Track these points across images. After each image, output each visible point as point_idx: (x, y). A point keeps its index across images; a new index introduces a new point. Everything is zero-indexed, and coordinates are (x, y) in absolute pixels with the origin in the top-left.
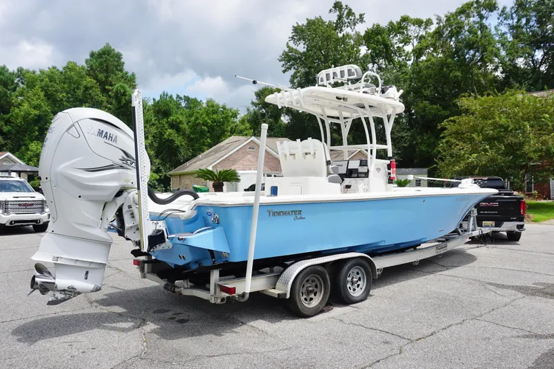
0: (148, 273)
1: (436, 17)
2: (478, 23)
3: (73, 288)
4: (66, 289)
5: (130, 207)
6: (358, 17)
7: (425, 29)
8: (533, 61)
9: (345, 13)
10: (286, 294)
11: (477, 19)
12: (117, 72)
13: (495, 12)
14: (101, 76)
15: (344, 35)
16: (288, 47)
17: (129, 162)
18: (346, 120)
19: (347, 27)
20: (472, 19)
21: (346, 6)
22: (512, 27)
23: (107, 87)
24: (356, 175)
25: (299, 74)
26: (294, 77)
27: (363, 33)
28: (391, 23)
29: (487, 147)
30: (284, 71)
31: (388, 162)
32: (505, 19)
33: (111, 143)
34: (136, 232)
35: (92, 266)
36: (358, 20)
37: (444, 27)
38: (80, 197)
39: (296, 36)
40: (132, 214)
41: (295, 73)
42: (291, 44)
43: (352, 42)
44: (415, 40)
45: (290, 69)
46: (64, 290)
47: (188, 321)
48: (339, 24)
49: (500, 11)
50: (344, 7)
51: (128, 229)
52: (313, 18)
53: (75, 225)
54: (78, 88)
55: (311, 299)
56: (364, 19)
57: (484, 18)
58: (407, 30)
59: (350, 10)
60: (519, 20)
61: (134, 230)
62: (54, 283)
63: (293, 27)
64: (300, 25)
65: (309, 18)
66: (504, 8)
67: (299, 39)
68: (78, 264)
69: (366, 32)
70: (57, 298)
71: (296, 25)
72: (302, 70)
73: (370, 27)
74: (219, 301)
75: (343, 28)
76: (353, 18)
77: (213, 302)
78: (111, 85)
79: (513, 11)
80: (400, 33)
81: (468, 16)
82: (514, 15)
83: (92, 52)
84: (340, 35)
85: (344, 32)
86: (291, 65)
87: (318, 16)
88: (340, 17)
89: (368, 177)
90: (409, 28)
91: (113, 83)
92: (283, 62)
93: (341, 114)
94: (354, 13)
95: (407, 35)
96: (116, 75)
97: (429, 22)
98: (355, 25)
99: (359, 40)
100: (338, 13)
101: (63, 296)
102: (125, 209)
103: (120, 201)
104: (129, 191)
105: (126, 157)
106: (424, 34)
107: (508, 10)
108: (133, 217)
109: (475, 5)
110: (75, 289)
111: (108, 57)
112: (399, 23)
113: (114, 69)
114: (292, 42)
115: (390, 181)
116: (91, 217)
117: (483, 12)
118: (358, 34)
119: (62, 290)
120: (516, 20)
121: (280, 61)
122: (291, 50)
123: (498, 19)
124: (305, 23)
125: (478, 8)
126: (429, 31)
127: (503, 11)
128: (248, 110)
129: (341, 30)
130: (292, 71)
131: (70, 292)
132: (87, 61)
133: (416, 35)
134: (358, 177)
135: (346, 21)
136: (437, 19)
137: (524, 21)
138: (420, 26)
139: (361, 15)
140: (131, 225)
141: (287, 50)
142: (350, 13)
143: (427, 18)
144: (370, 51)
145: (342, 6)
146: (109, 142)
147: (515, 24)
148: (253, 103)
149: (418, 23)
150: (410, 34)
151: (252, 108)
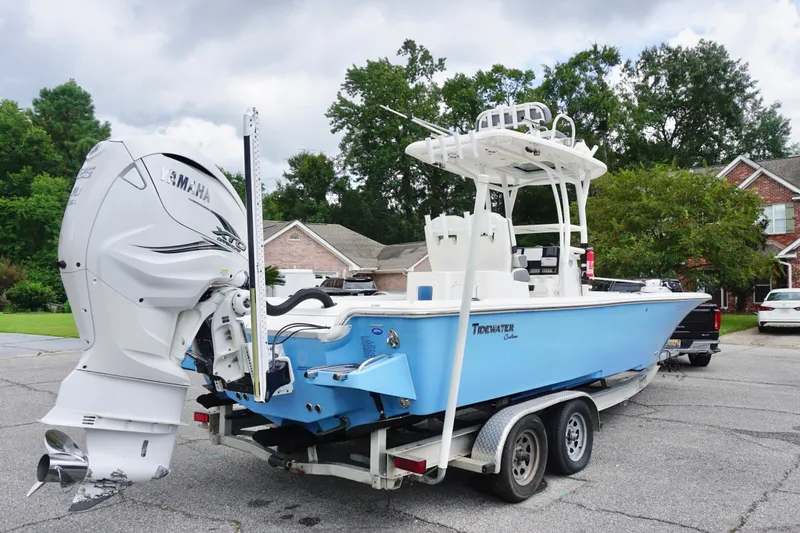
0: (226, 434)
1: (544, 68)
2: (596, 79)
3: (121, 476)
4: (108, 477)
5: (226, 320)
6: (436, 62)
7: (524, 84)
8: (664, 132)
9: (419, 57)
10: (494, 466)
11: (594, 74)
12: (82, 121)
13: (617, 66)
14: (58, 125)
15: (416, 85)
16: (340, 97)
17: (227, 237)
18: (510, 189)
19: (422, 74)
20: (588, 74)
21: (421, 47)
22: (637, 87)
23: (65, 142)
24: (538, 271)
25: (353, 137)
26: (347, 139)
27: (441, 86)
28: (480, 73)
29: (633, 238)
30: (333, 131)
31: (583, 251)
32: (630, 75)
33: (201, 201)
34: (234, 365)
35: (156, 430)
36: (436, 66)
37: (555, 81)
38: (141, 300)
39: (350, 83)
40: (229, 332)
41: (349, 135)
42: (345, 94)
43: (427, 97)
44: (511, 98)
45: (341, 128)
46: (104, 481)
47: (318, 520)
48: (411, 71)
49: (622, 66)
50: (418, 47)
51: (220, 360)
52: (377, 61)
53: (129, 354)
54: (17, 143)
55: (523, 471)
56: (445, 66)
57: (603, 72)
58: (501, 84)
59: (427, 52)
60: (646, 78)
61: (229, 361)
62: (86, 468)
63: (349, 70)
64: (358, 68)
65: (371, 60)
66: (629, 62)
67: (355, 89)
68: (132, 428)
69: (446, 83)
70: (89, 497)
71: (352, 68)
72: (358, 132)
73: (452, 77)
74: (391, 486)
75: (417, 77)
76: (430, 63)
77: (379, 488)
78: (73, 139)
79: (639, 67)
80: (491, 87)
81: (585, 69)
82: (640, 72)
83: (45, 89)
84: (412, 86)
85: (417, 82)
86: (344, 124)
87: (383, 58)
88: (412, 61)
89: (557, 273)
90: (503, 81)
91: (76, 136)
92: (332, 119)
93: (504, 179)
94: (431, 57)
95: (501, 91)
96: (79, 124)
97: (530, 76)
98: (432, 73)
99: (436, 94)
100: (409, 55)
101: (99, 491)
102: (216, 324)
103: (207, 308)
104: (224, 290)
105: (223, 229)
106: (523, 90)
107: (632, 65)
108: (230, 338)
109: (592, 56)
110: (125, 476)
111: (70, 99)
112: (490, 74)
113: (79, 117)
114: (345, 91)
115: (585, 279)
116: (156, 338)
117: (602, 66)
118: (434, 85)
119: (99, 481)
120: (642, 79)
121: (328, 116)
122: (344, 102)
123: (621, 75)
124: (365, 65)
125: (596, 59)
126: (529, 87)
127: (626, 66)
128: (279, 185)
129: (413, 80)
130: (345, 132)
131: (115, 482)
132: (36, 103)
133: (512, 91)
134: (541, 274)
135: (421, 67)
136: (546, 71)
137: (651, 80)
138: (517, 80)
139: (441, 61)
140: (227, 352)
141: (338, 102)
142: (426, 57)
143: (528, 69)
144: (451, 110)
145: (415, 46)
146: (197, 199)
147: (640, 83)
148: (286, 175)
149: (515, 75)
150: (504, 89)
151: (285, 182)
